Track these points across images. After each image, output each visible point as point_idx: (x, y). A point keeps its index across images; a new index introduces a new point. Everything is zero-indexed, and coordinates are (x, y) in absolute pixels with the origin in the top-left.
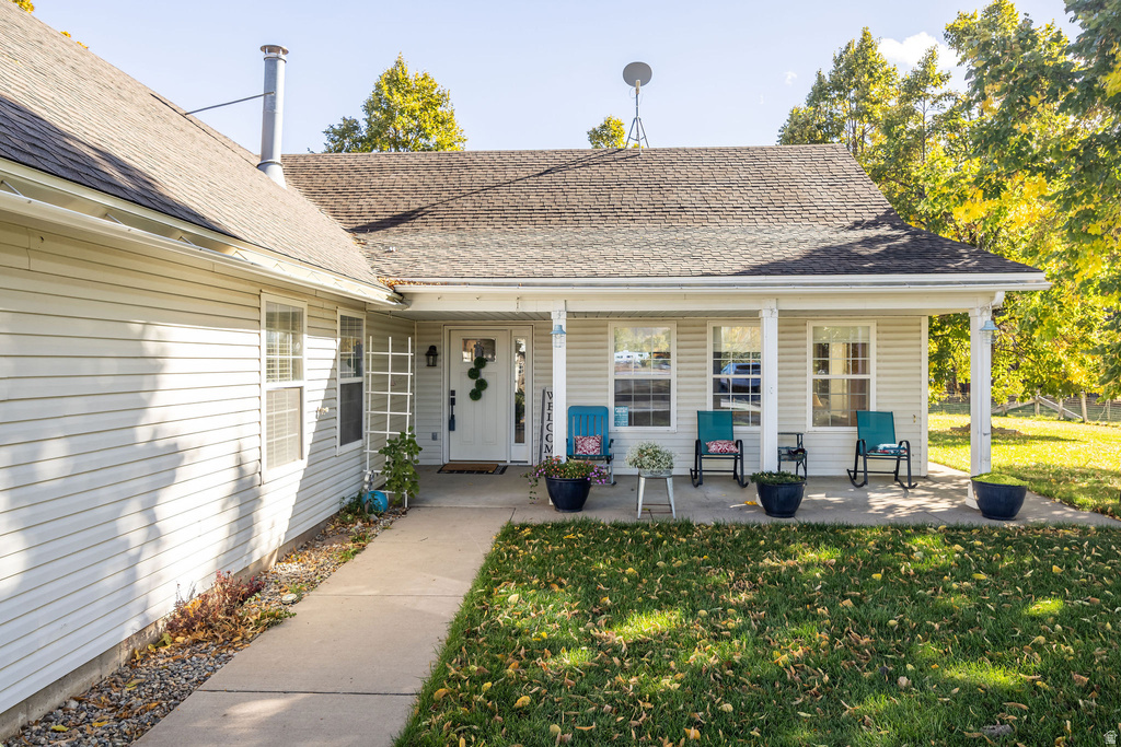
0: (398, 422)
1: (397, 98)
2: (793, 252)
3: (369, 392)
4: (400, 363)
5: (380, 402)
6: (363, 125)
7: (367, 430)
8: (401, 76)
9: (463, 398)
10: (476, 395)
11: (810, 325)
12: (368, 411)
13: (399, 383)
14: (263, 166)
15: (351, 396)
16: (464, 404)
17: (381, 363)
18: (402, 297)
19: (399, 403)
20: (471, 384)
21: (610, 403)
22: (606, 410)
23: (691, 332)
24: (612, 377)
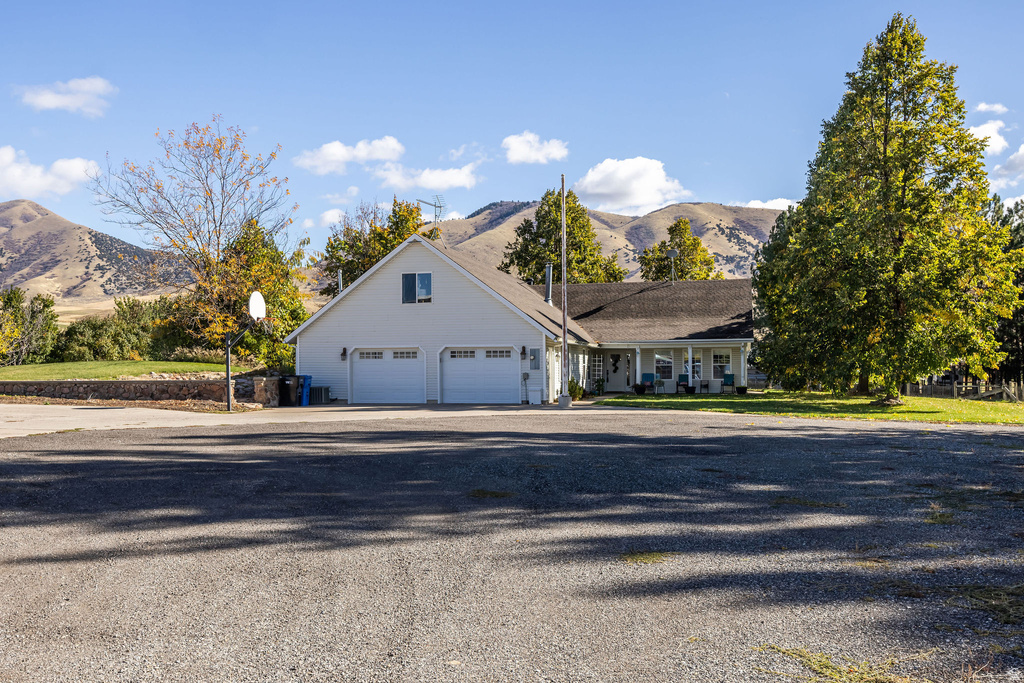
0: (598, 375)
2: (703, 329)
3: (592, 368)
6: (535, 225)
7: (592, 377)
9: (611, 372)
10: (615, 371)
11: (712, 351)
12: (592, 372)
13: (599, 366)
14: (546, 301)
15: (589, 369)
18: (600, 345)
20: (613, 368)
21: (655, 373)
22: (653, 375)
23: (679, 352)
24: (655, 365)
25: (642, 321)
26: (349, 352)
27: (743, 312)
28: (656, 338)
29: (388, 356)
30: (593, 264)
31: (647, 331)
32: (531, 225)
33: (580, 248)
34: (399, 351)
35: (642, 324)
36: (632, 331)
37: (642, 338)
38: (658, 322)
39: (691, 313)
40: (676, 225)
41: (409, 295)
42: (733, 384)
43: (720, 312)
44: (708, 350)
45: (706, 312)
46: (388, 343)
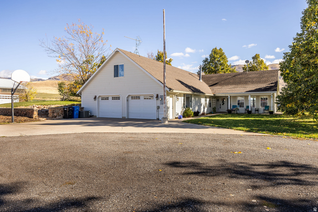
0: (214, 106)
1: (216, 56)
3: (211, 103)
4: (214, 101)
5: (212, 104)
7: (211, 107)
8: (216, 51)
9: (221, 105)
10: (223, 104)
11: (260, 96)
12: (211, 105)
13: (214, 102)
14: (200, 80)
15: (210, 104)
16: (222, 106)
17: (213, 101)
18: (214, 95)
19: (214, 104)
21: (237, 105)
22: (237, 106)
23: (246, 97)
24: (237, 102)
25: (233, 86)
26: (97, 97)
27: (274, 82)
28: (236, 92)
29: (110, 98)
30: (227, 70)
31: (234, 89)
32: (208, 59)
33: (222, 65)
34: (114, 97)
35: (233, 87)
36: (228, 89)
37: (231, 92)
38: (240, 86)
39: (253, 82)
40: (255, 56)
41: (116, 74)
42: (268, 110)
43: (265, 82)
44: (259, 96)
45: (260, 82)
46: (111, 93)
